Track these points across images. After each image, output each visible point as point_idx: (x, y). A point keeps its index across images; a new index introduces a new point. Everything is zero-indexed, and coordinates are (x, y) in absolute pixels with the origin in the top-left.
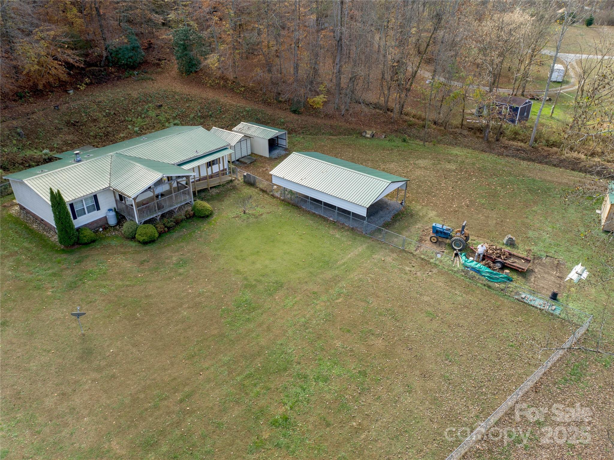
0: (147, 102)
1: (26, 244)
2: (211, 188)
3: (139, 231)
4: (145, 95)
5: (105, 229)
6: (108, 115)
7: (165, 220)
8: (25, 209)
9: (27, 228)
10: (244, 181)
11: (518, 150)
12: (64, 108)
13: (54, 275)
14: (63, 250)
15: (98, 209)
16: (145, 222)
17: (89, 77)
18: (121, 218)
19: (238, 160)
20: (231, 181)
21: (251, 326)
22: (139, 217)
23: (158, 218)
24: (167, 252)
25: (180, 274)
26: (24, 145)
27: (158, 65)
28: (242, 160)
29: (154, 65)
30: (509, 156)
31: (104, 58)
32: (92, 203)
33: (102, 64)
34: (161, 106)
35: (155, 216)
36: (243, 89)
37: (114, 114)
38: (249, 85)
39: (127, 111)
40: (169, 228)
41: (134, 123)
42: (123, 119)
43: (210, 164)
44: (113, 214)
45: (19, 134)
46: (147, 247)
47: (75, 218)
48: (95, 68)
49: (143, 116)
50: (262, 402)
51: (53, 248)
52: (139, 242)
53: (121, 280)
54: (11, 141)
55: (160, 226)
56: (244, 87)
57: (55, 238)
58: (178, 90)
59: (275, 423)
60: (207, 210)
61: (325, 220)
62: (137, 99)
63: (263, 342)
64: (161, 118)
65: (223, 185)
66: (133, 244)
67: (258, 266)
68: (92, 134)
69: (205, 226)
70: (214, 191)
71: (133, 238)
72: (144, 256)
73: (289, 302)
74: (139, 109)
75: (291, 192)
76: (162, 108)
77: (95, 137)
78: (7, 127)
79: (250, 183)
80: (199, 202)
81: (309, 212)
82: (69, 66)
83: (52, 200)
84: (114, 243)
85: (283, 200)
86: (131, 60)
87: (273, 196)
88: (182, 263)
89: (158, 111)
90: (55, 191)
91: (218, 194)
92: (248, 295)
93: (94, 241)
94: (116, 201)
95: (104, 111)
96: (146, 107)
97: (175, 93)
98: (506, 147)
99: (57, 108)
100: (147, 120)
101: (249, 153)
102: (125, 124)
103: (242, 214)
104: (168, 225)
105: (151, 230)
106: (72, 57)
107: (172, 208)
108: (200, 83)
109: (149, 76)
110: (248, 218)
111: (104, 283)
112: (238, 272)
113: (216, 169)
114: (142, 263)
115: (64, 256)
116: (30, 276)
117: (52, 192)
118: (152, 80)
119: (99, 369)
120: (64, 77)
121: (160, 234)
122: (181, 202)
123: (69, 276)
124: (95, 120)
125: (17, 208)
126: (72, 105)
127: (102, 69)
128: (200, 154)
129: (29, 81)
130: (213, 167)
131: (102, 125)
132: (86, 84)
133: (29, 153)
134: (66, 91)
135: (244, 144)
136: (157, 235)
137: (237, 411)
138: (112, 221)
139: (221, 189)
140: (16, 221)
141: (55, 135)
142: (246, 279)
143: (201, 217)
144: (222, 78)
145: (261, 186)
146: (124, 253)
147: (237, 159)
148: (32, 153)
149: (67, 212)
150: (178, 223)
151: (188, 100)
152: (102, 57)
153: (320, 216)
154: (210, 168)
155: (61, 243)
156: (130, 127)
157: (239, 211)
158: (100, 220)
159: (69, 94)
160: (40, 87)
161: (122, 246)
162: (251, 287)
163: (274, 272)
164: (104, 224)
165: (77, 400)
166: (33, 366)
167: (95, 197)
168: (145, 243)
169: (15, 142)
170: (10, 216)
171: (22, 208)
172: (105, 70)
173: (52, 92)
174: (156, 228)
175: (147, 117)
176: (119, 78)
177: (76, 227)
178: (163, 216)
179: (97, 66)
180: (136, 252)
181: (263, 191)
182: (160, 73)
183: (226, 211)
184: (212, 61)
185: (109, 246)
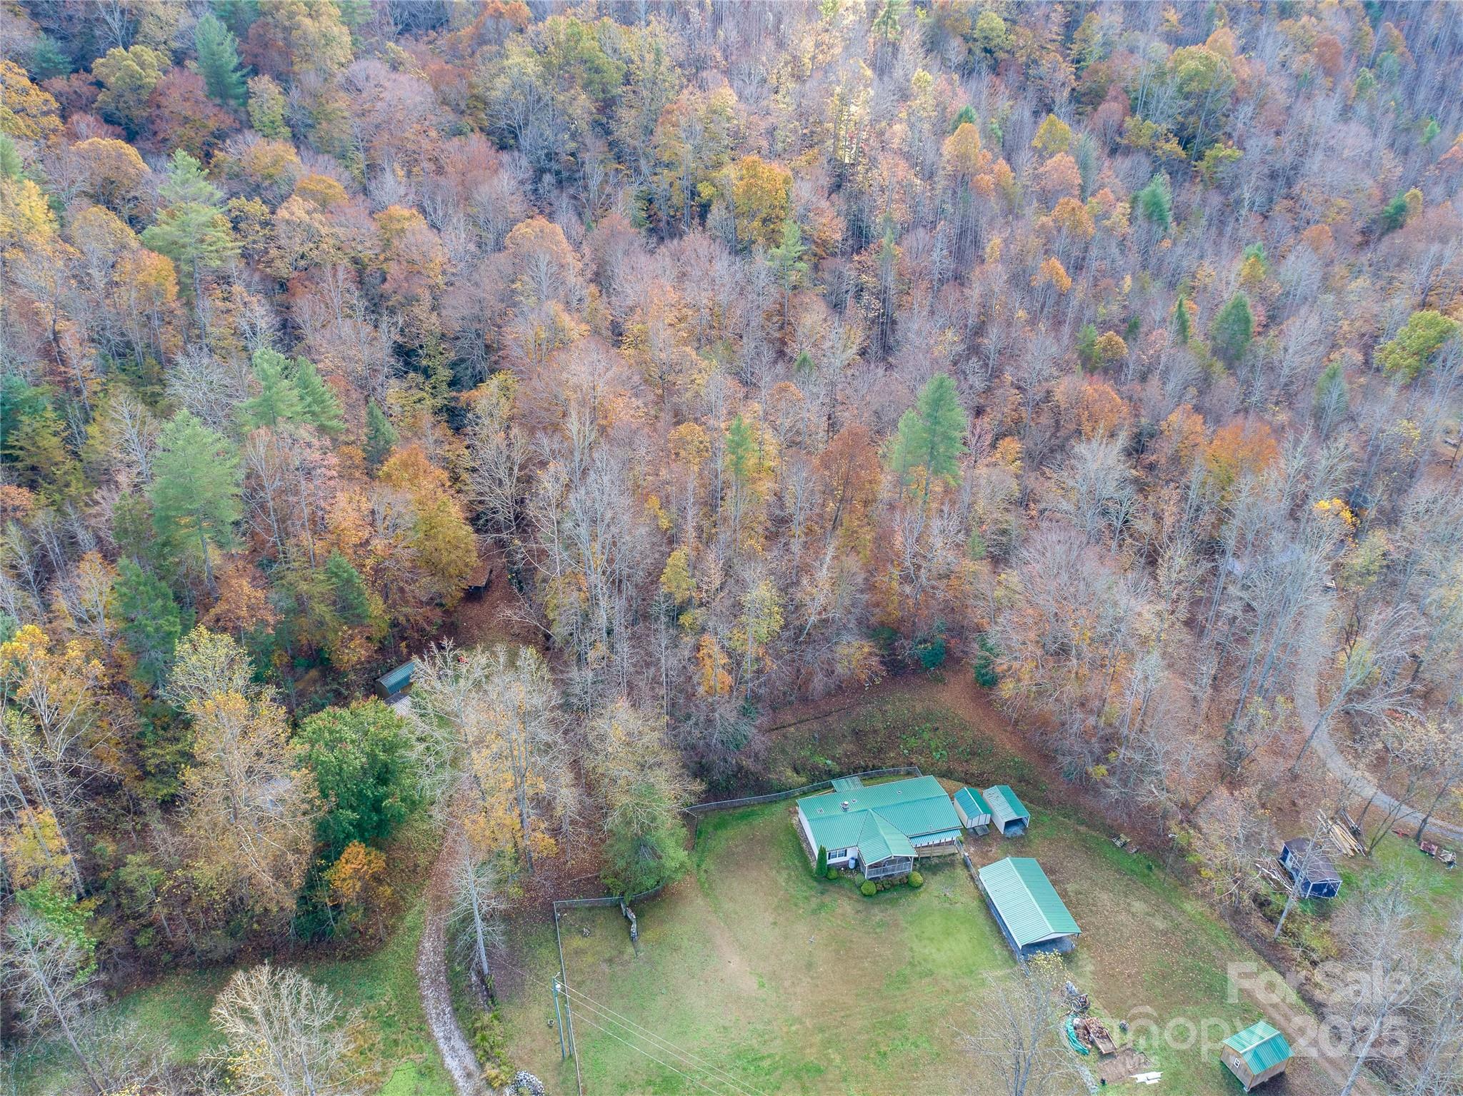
0: (928, 721)
2: (934, 859)
3: (864, 885)
4: (929, 709)
5: (845, 872)
7: (885, 882)
8: (801, 823)
9: (799, 845)
13: (806, 898)
14: (816, 879)
15: (845, 857)
16: (871, 880)
18: (857, 868)
19: (972, 829)
20: (953, 855)
21: (898, 993)
22: (868, 875)
23: (881, 879)
24: (876, 910)
25: (876, 933)
26: (815, 751)
28: (977, 829)
32: (842, 853)
34: (937, 729)
35: (879, 876)
40: (885, 890)
42: (899, 735)
44: (853, 864)
45: (815, 739)
46: (865, 901)
47: (829, 859)
49: (917, 737)
50: (879, 1039)
51: (811, 875)
52: (862, 895)
53: (841, 921)
55: (880, 886)
57: (814, 865)
58: (960, 713)
59: (879, 1053)
60: (918, 882)
62: (919, 714)
63: (898, 1007)
64: (932, 744)
65: (945, 858)
66: (858, 893)
67: (927, 951)
69: (911, 897)
70: (934, 863)
71: (859, 888)
72: (860, 908)
73: (928, 989)
74: (917, 727)
75: (987, 894)
76: (937, 733)
77: (870, 751)
78: (809, 729)
79: (966, 864)
80: (915, 873)
84: (847, 885)
85: (981, 896)
86: (930, 663)
87: (977, 888)
88: (881, 924)
89: (932, 735)
91: (936, 865)
92: (908, 971)
93: (835, 879)
96: (923, 728)
97: (957, 715)
99: (849, 711)
100: (920, 742)
101: (988, 823)
102: (899, 741)
103: (943, 896)
104: (886, 887)
105: (872, 888)
107: (893, 873)
108: (989, 703)
109: (943, 676)
110: (945, 902)
111: (831, 919)
112: (911, 949)
114: (858, 912)
115: (815, 884)
118: (944, 684)
119: (812, 978)
121: (878, 892)
122: (901, 869)
123: (814, 902)
124: (875, 731)
125: (796, 823)
126: (863, 710)
128: (933, 830)
132: (883, 677)
133: (817, 760)
135: (983, 816)
136: (875, 892)
137: (865, 1037)
138: (851, 866)
139: (941, 861)
140: (795, 834)
141: (840, 743)
142: (913, 958)
143: (911, 888)
145: (973, 872)
146: (850, 898)
147: (973, 826)
148: (819, 760)
150: (893, 887)
155: (816, 870)
156: (901, 746)
157: (942, 891)
158: (844, 863)
159: (865, 689)
161: (851, 890)
162: (913, 966)
163: (934, 961)
164: (846, 865)
165: (798, 990)
166: (784, 959)
167: (846, 850)
168: (865, 897)
169: (810, 745)
170: (792, 827)
171: (800, 826)
174: (877, 886)
175: (921, 738)
176: (915, 673)
177: (828, 864)
178: (885, 878)
180: (858, 901)
181: (972, 878)
182: (956, 673)
183: (934, 887)
184: (1007, 689)
185: (841, 887)
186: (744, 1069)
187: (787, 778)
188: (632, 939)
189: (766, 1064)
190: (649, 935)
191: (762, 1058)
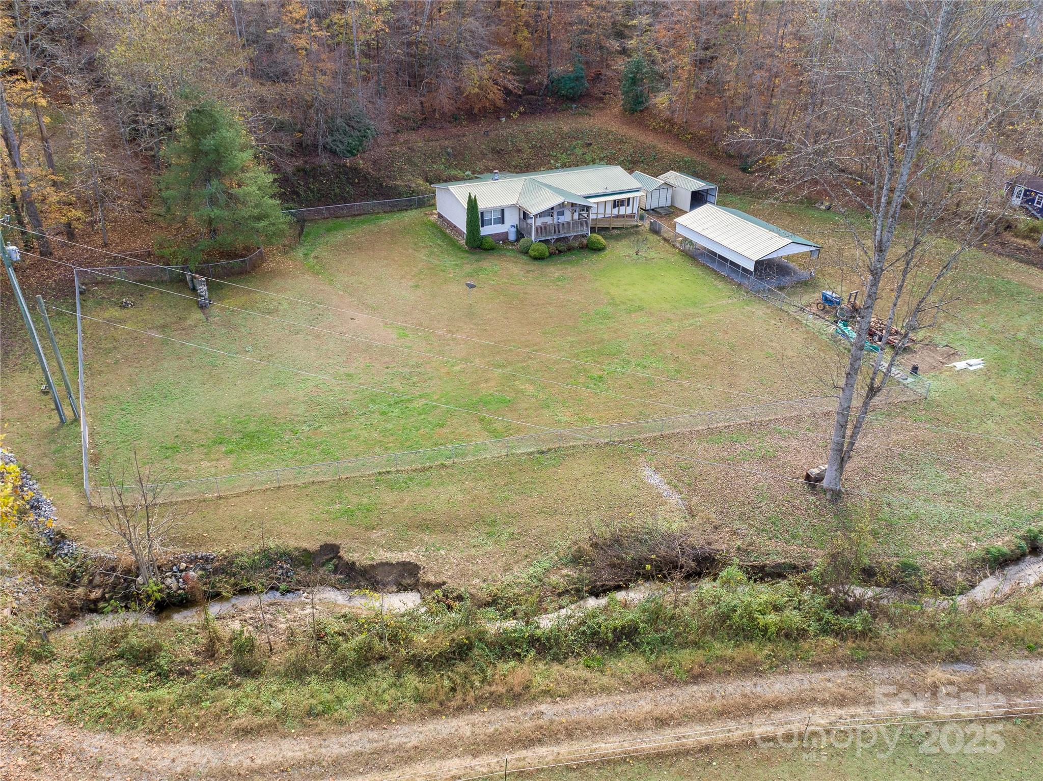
0: (577, 139)
1: (439, 242)
2: (613, 228)
3: (532, 247)
4: (577, 130)
5: (504, 242)
6: (534, 147)
7: (559, 243)
8: (442, 217)
9: (441, 231)
10: (650, 229)
11: (1019, 249)
12: (493, 134)
13: (457, 265)
14: (467, 252)
15: (503, 223)
16: (540, 241)
17: (524, 106)
18: (520, 235)
19: (653, 210)
20: (637, 226)
21: (601, 327)
22: (536, 235)
23: (553, 241)
24: (552, 269)
25: (557, 285)
26: (450, 165)
27: (601, 100)
28: (658, 210)
29: (597, 99)
30: (1003, 255)
31: (544, 87)
32: (499, 215)
33: (540, 94)
34: (591, 144)
35: (550, 238)
36: (689, 137)
37: (540, 146)
38: (699, 133)
39: (553, 145)
40: (560, 252)
41: (558, 158)
42: (548, 153)
43: (617, 204)
44: (514, 230)
45: (448, 154)
46: (536, 262)
47: (482, 226)
48: (533, 96)
49: (569, 152)
50: (588, 366)
51: (460, 248)
52: (531, 256)
53: (508, 279)
54: (441, 159)
55: (553, 248)
56: (692, 134)
57: (463, 242)
58: (613, 130)
59: (591, 378)
60: (599, 243)
61: (716, 273)
62: (567, 134)
64: (587, 157)
65: (627, 229)
66: (525, 258)
67: (629, 293)
68: (513, 163)
69: (595, 257)
70: (616, 231)
71: (526, 253)
72: (531, 267)
73: (642, 320)
74: (567, 144)
75: (691, 242)
76: (591, 148)
78: (440, 145)
79: (655, 231)
80: (595, 235)
81: (703, 265)
82: (507, 92)
83: (468, 204)
84: (508, 254)
85: (682, 251)
86: (571, 91)
87: (674, 246)
88: (562, 278)
89: (585, 150)
90: (473, 197)
92: (609, 309)
93: (492, 249)
94: (520, 219)
95: (531, 143)
96: (574, 143)
97: (610, 132)
98: (1003, 244)
99: (486, 133)
100: (572, 157)
101: (669, 204)
102: (548, 158)
103: (634, 255)
104: (560, 249)
105: (543, 247)
106: (512, 82)
107: (567, 235)
108: (643, 125)
109: (588, 111)
110: (639, 259)
111: (494, 278)
112: (608, 293)
113: (622, 210)
114: (528, 272)
115: (467, 255)
116: (439, 263)
117: (470, 197)
118: (590, 115)
119: (477, 325)
120: (500, 103)
121: (551, 254)
122: (577, 231)
123: (468, 268)
124: (519, 151)
125: (436, 216)
126: (503, 132)
127: (540, 98)
128: (609, 191)
129: (467, 103)
130: (621, 208)
131: (525, 156)
132: (520, 113)
133: (453, 172)
134: (499, 118)
135: (663, 192)
136: (547, 254)
137: (567, 365)
138: (512, 237)
139: (624, 231)
140: (434, 225)
141: (479, 160)
142: (613, 299)
143: (592, 249)
144: (669, 122)
145: (665, 235)
146: (516, 263)
147: (652, 208)
148: (456, 173)
149: (478, 217)
150: (570, 249)
151: (622, 142)
152: (543, 85)
153: (713, 270)
154: (617, 208)
155: (466, 244)
156: (552, 162)
157: (632, 252)
158: (502, 233)
159: (501, 121)
160: (476, 111)
161: (515, 257)
162: (615, 305)
163: (641, 300)
164: (504, 237)
165: (458, 336)
166: (433, 312)
167: (503, 210)
168: (535, 258)
169: (443, 160)
170: (429, 221)
171: (440, 216)
172: (543, 99)
173: (485, 117)
174: (549, 248)
175: (573, 154)
176: (555, 110)
177: (482, 234)
178: (558, 240)
179: (534, 94)
180: (526, 264)
181: (665, 240)
182: (601, 109)
183: (620, 250)
184: (661, 100)
185: (505, 255)
186: (384, 413)
187: (418, 185)
188: (202, 307)
189: (418, 404)
190: (229, 304)
191: (410, 401)
